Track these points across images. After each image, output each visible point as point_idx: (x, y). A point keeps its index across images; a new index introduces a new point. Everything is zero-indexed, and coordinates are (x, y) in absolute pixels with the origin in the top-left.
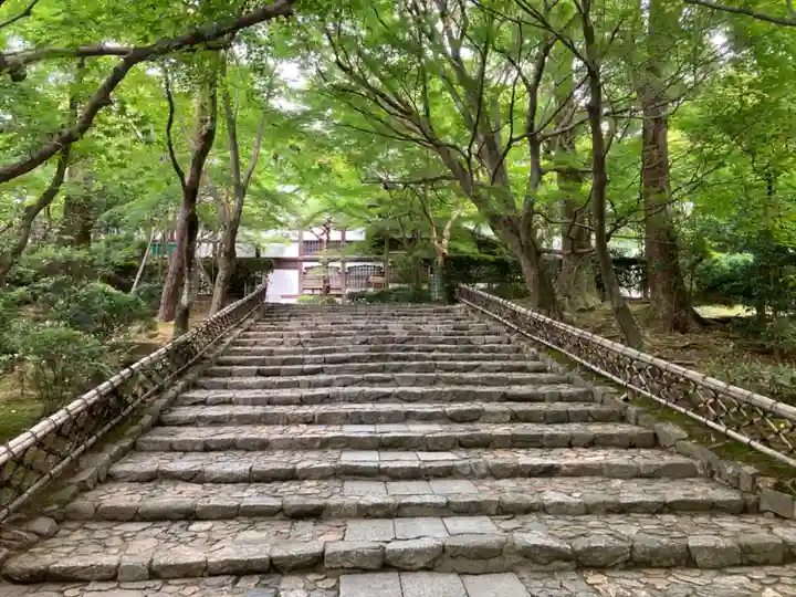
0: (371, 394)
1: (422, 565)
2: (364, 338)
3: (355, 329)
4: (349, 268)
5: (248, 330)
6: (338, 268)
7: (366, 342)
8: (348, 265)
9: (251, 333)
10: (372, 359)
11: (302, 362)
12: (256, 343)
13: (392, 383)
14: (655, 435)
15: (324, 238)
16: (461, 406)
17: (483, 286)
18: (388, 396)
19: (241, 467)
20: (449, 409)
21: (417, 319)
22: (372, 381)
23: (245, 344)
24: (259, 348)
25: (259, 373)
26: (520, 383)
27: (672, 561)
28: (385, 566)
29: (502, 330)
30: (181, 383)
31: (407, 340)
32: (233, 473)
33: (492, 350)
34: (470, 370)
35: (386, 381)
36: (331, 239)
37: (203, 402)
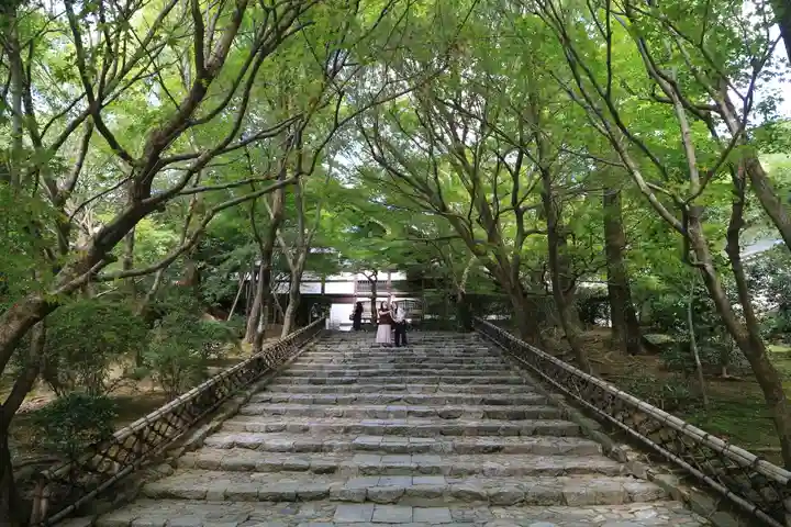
0: (387, 399)
1: (390, 501)
5: (308, 351)
7: (393, 361)
9: (310, 353)
10: (395, 374)
11: (343, 374)
12: (312, 361)
13: (404, 391)
14: (580, 428)
15: (373, 278)
16: (449, 407)
17: (493, 317)
18: (399, 400)
19: (287, 443)
20: (440, 409)
21: (438, 344)
22: (389, 389)
23: (304, 361)
24: (313, 364)
25: (311, 382)
26: (499, 392)
27: (552, 502)
28: (367, 500)
29: (500, 352)
30: (255, 387)
31: (425, 360)
32: (282, 446)
33: (488, 368)
34: (465, 382)
35: (400, 389)
36: (379, 279)
37: (270, 401)
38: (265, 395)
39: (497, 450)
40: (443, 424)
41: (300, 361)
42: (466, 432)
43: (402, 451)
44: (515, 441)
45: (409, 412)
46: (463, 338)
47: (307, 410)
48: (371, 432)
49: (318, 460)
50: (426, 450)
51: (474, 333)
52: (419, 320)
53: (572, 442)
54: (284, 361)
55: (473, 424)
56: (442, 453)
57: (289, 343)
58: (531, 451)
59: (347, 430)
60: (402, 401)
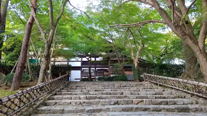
4: (97, 70)
6: (94, 70)
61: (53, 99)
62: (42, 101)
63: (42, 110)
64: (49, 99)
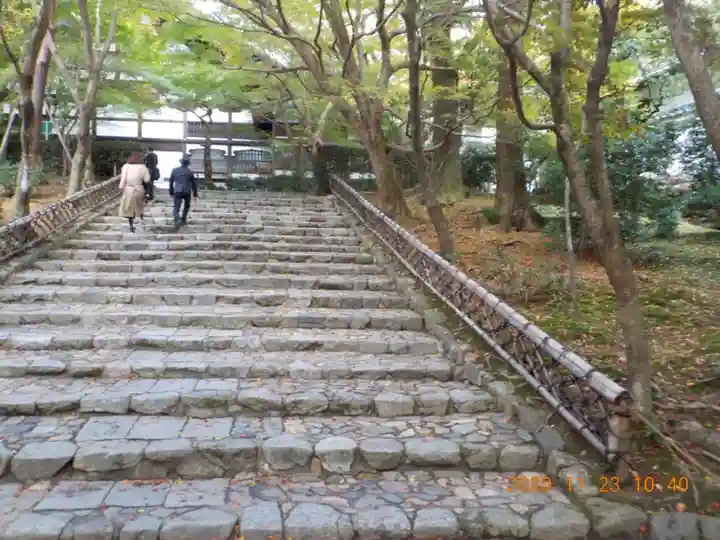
0: (194, 280)
1: (159, 410)
2: (217, 226)
3: (214, 217)
4: (235, 152)
5: (106, 214)
6: (224, 152)
7: (218, 231)
8: (235, 148)
9: (107, 218)
10: (215, 247)
11: (145, 247)
12: (108, 228)
13: (220, 270)
14: (424, 321)
15: (207, 119)
16: (271, 292)
17: (355, 176)
18: (209, 282)
19: (43, 338)
20: (258, 294)
21: (281, 210)
22: (201, 268)
23: (96, 229)
24: (109, 233)
25: (100, 257)
26: (339, 273)
27: (360, 411)
28: (130, 411)
29: (353, 222)
30: (14, 264)
31: (258, 230)
32: (36, 343)
33: (334, 242)
34: (302, 260)
35: (215, 268)
36: (214, 121)
37: (35, 282)
38: (29, 275)
39: (314, 346)
40: (258, 313)
41: (90, 229)
42: (283, 323)
43: (197, 347)
44: (340, 336)
45: (218, 298)
46: (317, 202)
47: (84, 295)
48: (163, 322)
49: (81, 360)
50: (227, 346)
51: (330, 197)
52: (266, 177)
53: (409, 337)
54: (65, 228)
55: (294, 313)
56: (245, 349)
57: (76, 203)
58: (355, 348)
59: (132, 320)
60: (214, 284)
61: (103, 222)
62: (83, 223)
63: (85, 235)
64: (94, 221)
